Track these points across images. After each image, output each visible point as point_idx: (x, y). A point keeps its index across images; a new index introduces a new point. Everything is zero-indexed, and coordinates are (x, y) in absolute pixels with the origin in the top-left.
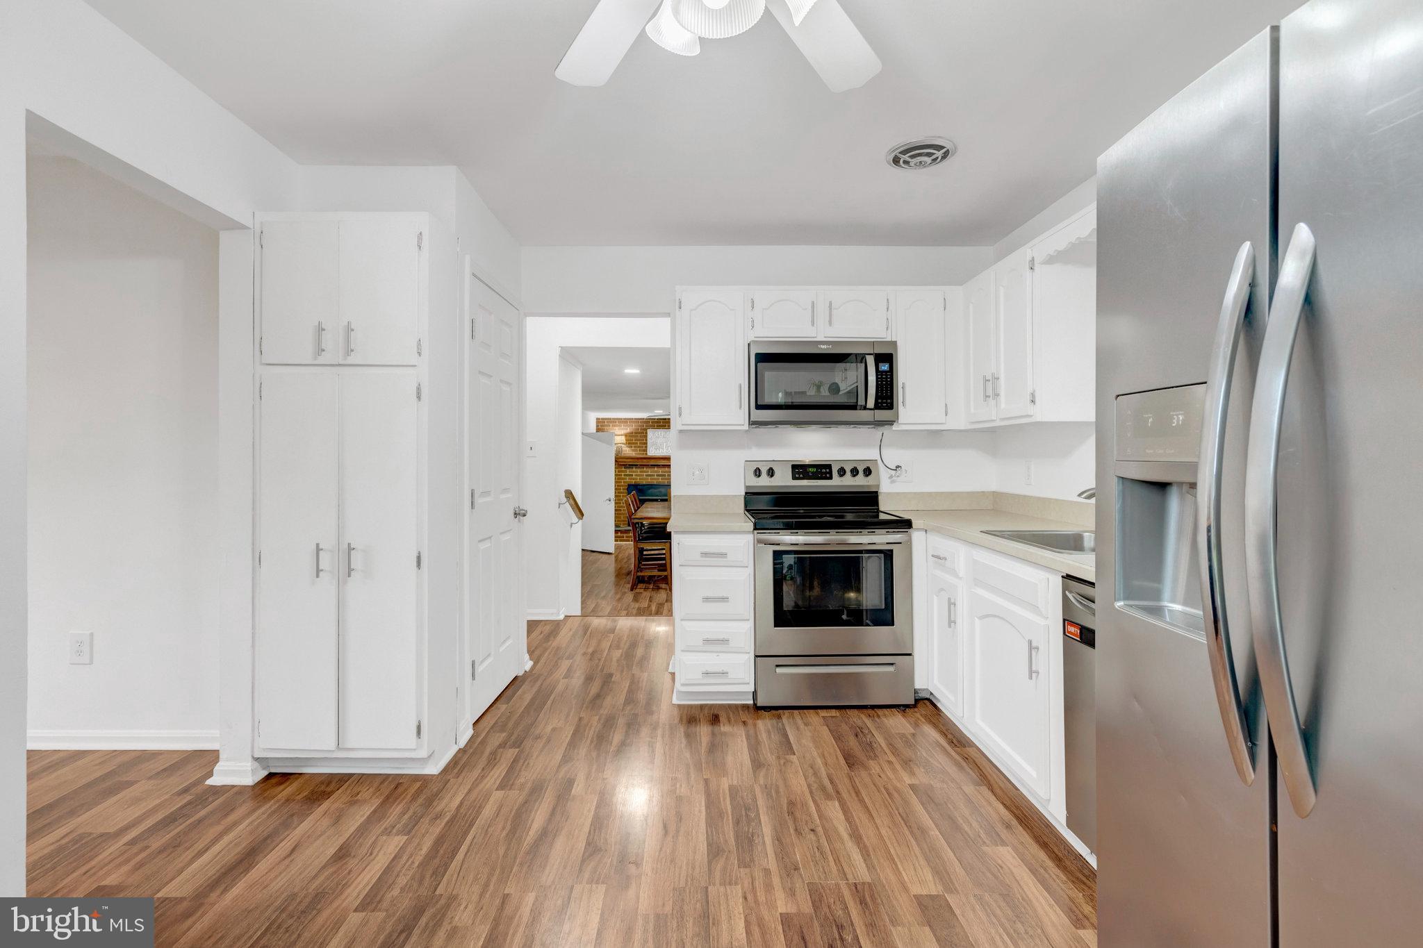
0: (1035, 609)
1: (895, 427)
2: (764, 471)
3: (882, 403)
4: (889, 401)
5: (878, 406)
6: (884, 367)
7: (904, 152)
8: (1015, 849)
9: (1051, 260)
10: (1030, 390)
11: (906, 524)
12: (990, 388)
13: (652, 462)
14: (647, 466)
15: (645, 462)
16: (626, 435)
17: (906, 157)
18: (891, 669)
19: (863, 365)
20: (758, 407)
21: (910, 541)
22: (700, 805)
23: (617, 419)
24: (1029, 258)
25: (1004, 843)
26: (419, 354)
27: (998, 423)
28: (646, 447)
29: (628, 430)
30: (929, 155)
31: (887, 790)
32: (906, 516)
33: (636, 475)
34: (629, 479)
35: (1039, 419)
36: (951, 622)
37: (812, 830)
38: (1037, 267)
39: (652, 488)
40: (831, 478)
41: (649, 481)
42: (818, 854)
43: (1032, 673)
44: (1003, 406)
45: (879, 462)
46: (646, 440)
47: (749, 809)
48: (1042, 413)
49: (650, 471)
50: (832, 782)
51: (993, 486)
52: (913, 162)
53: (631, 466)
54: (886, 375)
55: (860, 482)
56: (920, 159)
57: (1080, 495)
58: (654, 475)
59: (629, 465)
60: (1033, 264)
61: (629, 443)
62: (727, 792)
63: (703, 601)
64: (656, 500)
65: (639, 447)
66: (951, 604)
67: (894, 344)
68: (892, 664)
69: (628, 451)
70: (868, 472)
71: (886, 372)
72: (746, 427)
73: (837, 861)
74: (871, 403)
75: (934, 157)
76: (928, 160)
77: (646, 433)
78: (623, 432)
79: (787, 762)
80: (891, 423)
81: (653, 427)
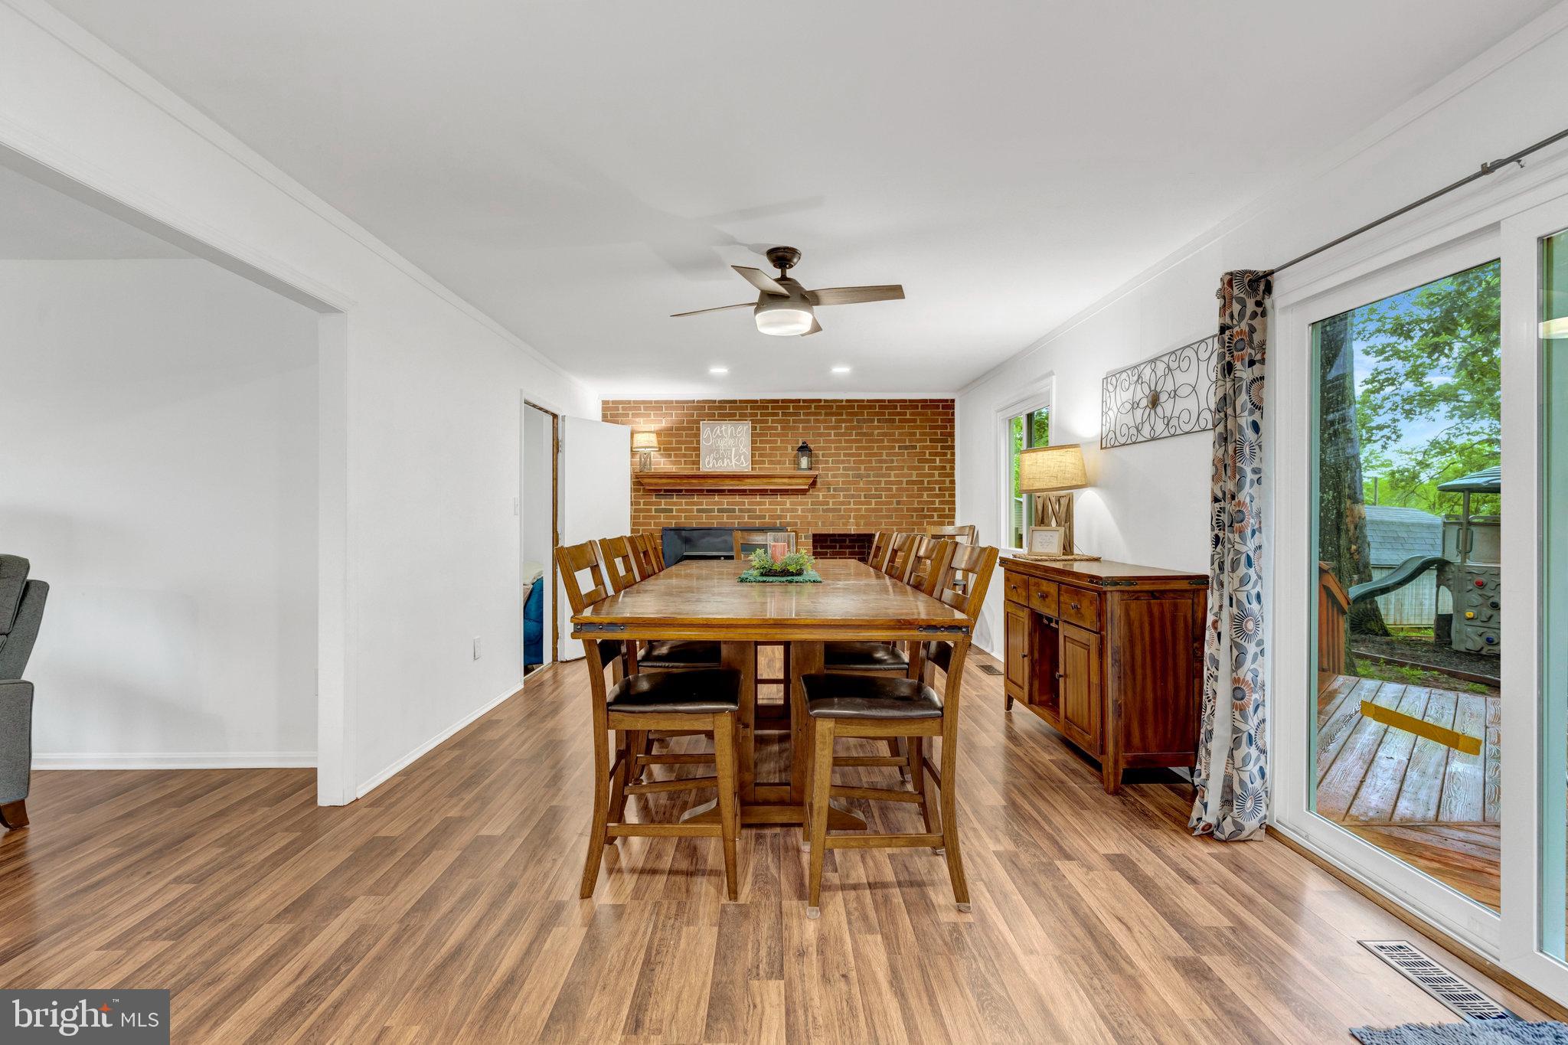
13: (709, 485)
14: (700, 492)
15: (696, 484)
16: (659, 433)
23: (644, 402)
28: (698, 456)
29: (664, 424)
33: (678, 511)
34: (666, 518)
39: (709, 535)
41: (704, 521)
46: (698, 442)
49: (705, 502)
53: (669, 492)
58: (712, 511)
59: (666, 491)
61: (666, 449)
64: (718, 558)
65: (685, 456)
69: (662, 464)
77: (698, 429)
78: (654, 427)
81: (711, 417)
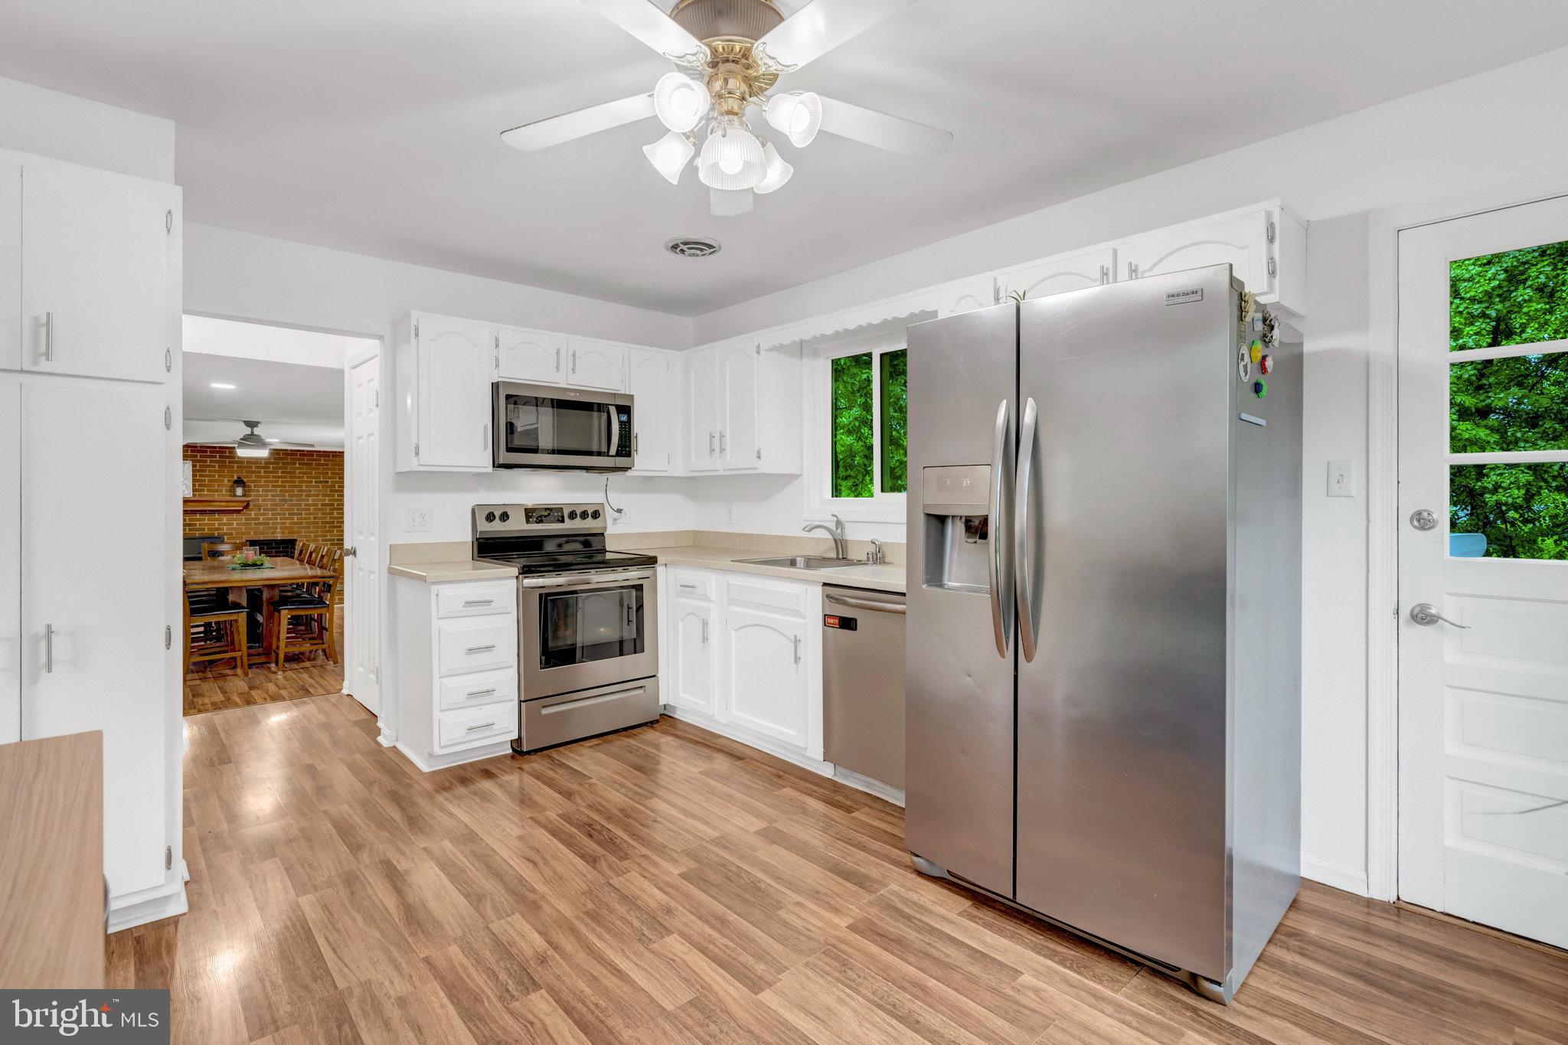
0: (796, 613)
1: (629, 473)
2: (497, 514)
3: (622, 451)
4: (627, 449)
5: (618, 454)
6: (624, 418)
7: (685, 244)
8: (791, 787)
9: (773, 349)
10: (756, 450)
11: (651, 561)
12: (716, 444)
17: (684, 248)
18: (640, 691)
19: (605, 414)
20: (509, 450)
21: (655, 575)
22: (544, 835)
24: (756, 344)
25: (784, 787)
26: (168, 369)
27: (721, 473)
30: (702, 250)
31: (686, 780)
32: (651, 554)
35: (763, 471)
36: (705, 639)
37: (654, 821)
38: (762, 352)
40: (563, 521)
42: (671, 833)
43: (797, 659)
44: (728, 459)
45: (606, 504)
47: (591, 825)
48: (767, 466)
50: (639, 786)
51: (692, 526)
52: (688, 252)
54: (625, 425)
55: (590, 525)
56: (693, 251)
57: (803, 530)
60: (759, 350)
62: (560, 820)
63: (466, 654)
66: (705, 624)
67: (631, 397)
68: (641, 687)
70: (596, 515)
71: (625, 422)
72: (490, 469)
73: (687, 831)
74: (613, 451)
75: (705, 252)
76: (698, 252)
79: (590, 785)
80: (625, 469)
